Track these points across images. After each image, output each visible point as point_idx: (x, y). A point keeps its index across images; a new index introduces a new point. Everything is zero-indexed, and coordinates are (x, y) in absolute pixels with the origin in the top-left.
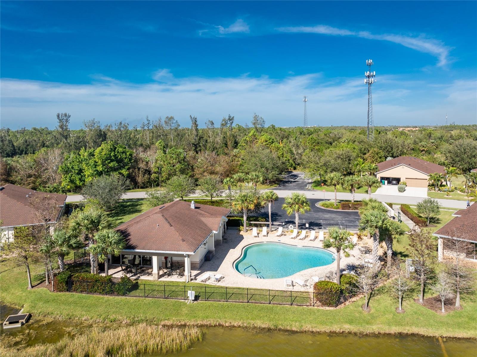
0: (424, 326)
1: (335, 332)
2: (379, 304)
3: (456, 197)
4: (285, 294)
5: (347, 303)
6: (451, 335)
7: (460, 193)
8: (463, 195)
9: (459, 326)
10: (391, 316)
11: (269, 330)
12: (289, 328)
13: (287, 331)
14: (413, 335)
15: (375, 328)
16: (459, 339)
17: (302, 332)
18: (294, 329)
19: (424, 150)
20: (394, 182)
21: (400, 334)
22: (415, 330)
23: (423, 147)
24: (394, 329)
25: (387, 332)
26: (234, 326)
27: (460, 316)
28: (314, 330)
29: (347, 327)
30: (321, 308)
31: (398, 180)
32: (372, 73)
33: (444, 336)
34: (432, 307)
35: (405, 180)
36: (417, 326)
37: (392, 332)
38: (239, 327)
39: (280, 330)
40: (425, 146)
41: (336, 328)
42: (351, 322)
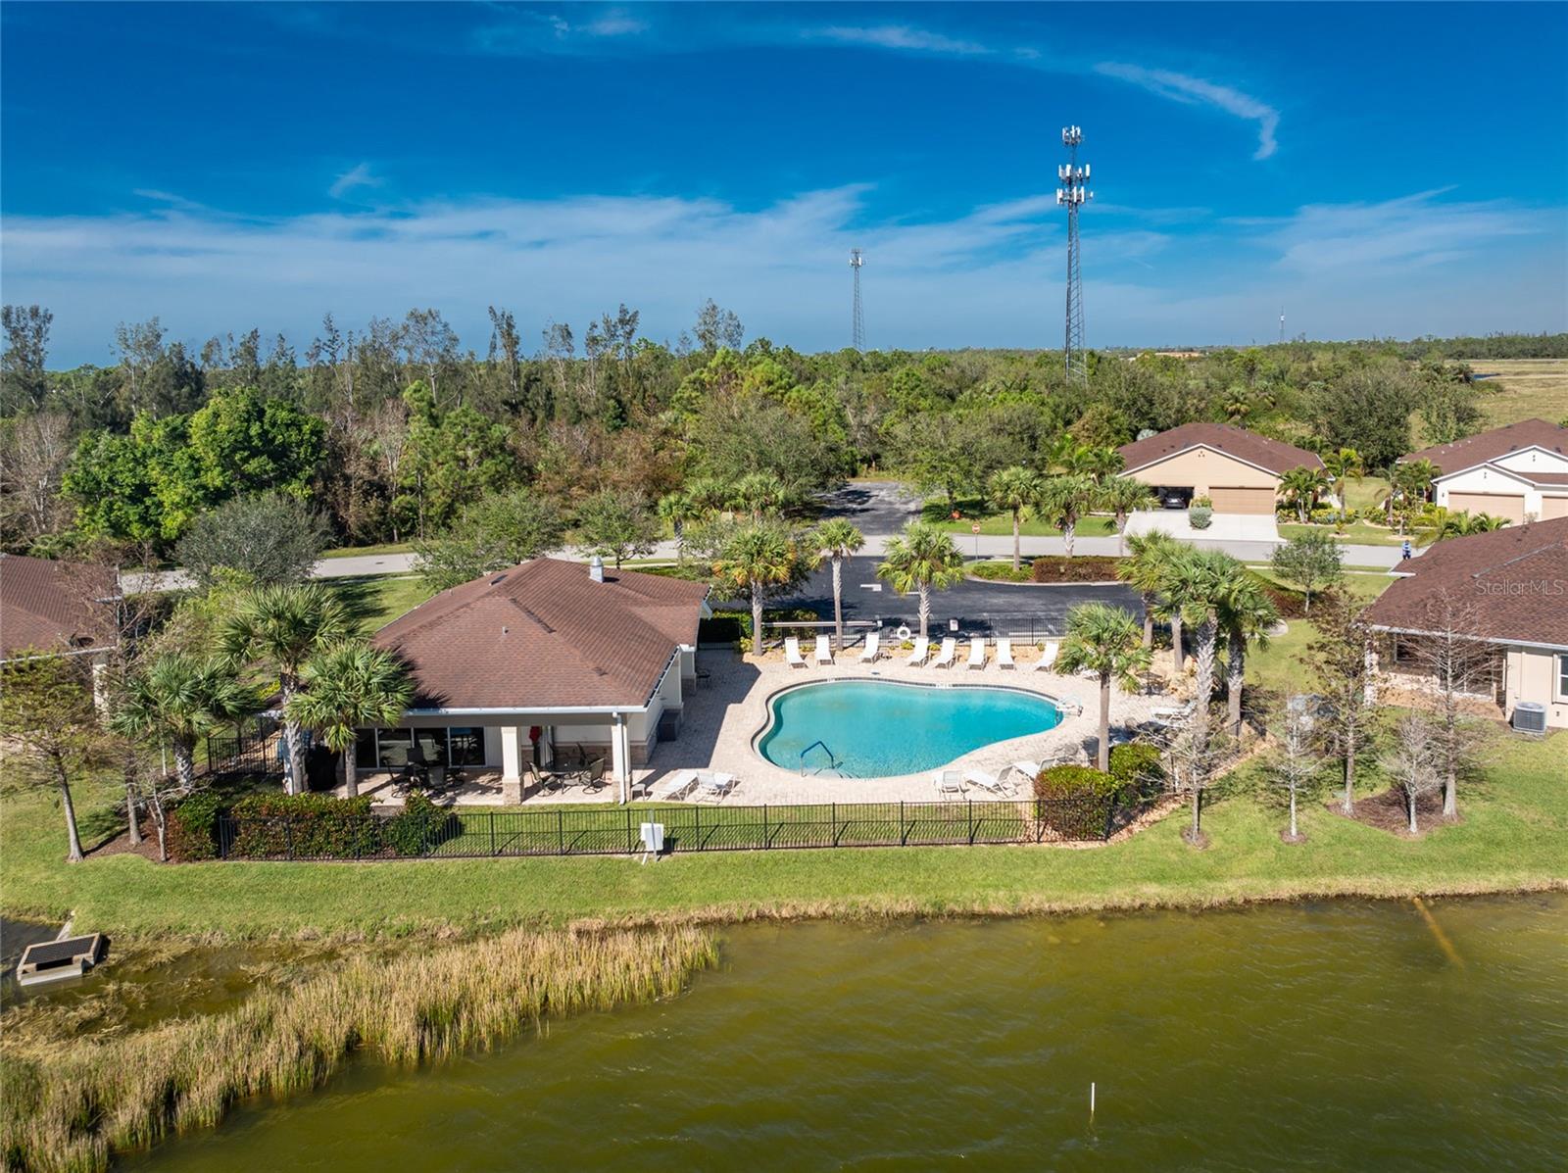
0: (1370, 872)
1: (1117, 909)
2: (1231, 823)
3: (1363, 536)
4: (944, 816)
5: (1136, 827)
6: (1447, 888)
7: (1373, 525)
8: (1381, 531)
9: (1465, 863)
10: (1271, 853)
11: (919, 918)
12: (977, 908)
13: (974, 916)
14: (1341, 898)
15: (1230, 889)
16: (1470, 897)
17: (1019, 916)
18: (996, 909)
19: (1238, 411)
20: (1174, 501)
21: (1305, 897)
22: (1345, 884)
23: (1237, 400)
24: (1289, 887)
25: (1270, 895)
26: (807, 917)
27: (1462, 839)
28: (1056, 906)
29: (1152, 892)
30: (1062, 846)
31: (1185, 495)
32: (1080, 171)
33: (1430, 892)
34: (1380, 822)
35: (1207, 492)
36: (1349, 873)
37: (1285, 895)
38: (825, 916)
39: (952, 915)
40: (1242, 399)
41: (1121, 896)
42: (1160, 877)
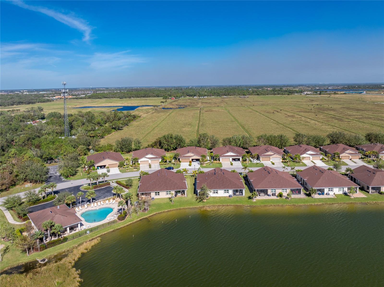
0: (144, 216)
1: (127, 225)
2: (133, 215)
3: (131, 170)
4: (110, 222)
5: (126, 218)
6: (149, 216)
7: (131, 167)
9: (150, 213)
10: (137, 217)
11: (113, 231)
12: (117, 228)
13: (118, 229)
14: (143, 219)
15: (135, 221)
16: (151, 216)
17: (121, 228)
18: (119, 228)
19: (100, 136)
20: (103, 167)
21: (140, 220)
22: (143, 218)
23: (99, 134)
24: (139, 219)
25: (138, 220)
26: (105, 234)
27: (150, 211)
28: (123, 226)
29: (130, 223)
30: (121, 222)
31: (105, 166)
32: (66, 91)
33: (148, 216)
34: (144, 212)
35: (108, 165)
36: (143, 217)
37: (139, 220)
38: (106, 233)
39: (116, 230)
41: (128, 224)
42: (130, 222)
